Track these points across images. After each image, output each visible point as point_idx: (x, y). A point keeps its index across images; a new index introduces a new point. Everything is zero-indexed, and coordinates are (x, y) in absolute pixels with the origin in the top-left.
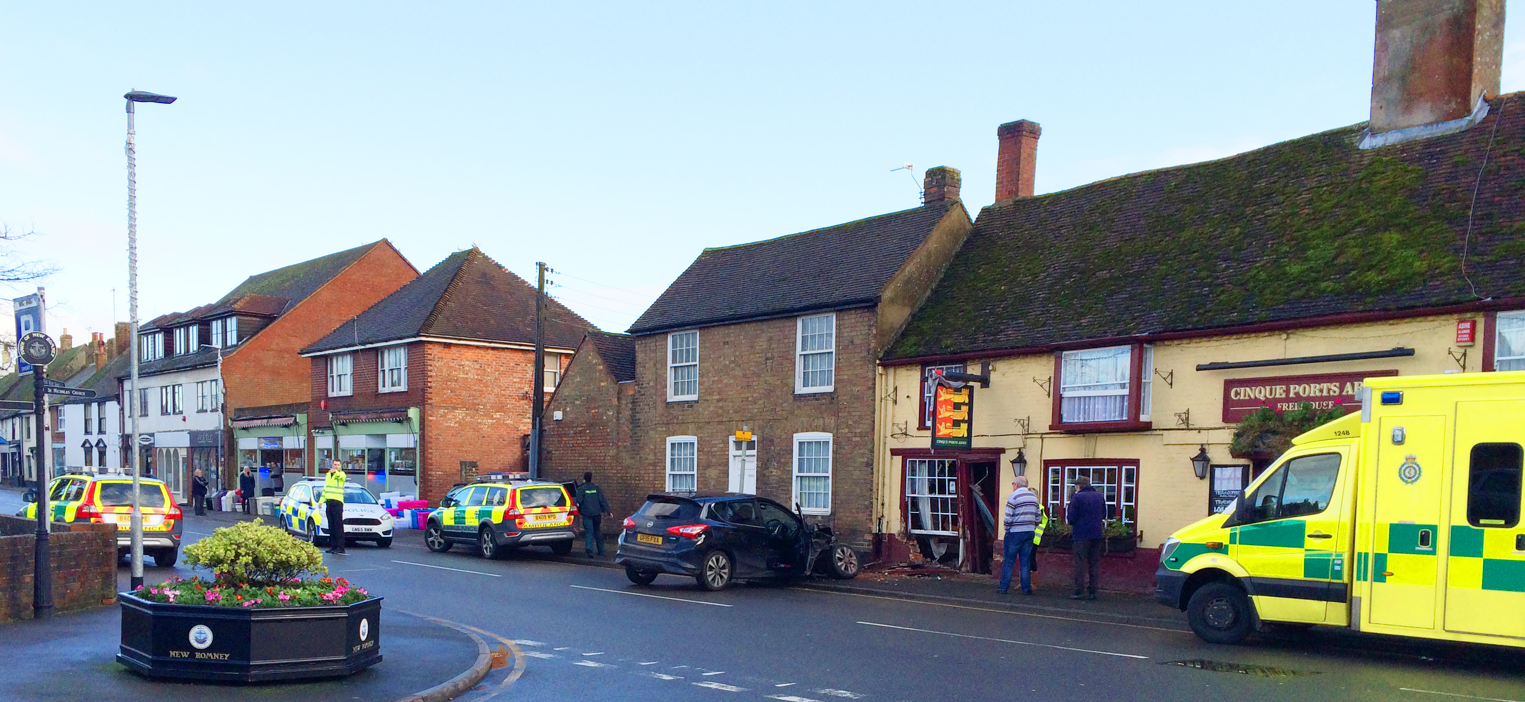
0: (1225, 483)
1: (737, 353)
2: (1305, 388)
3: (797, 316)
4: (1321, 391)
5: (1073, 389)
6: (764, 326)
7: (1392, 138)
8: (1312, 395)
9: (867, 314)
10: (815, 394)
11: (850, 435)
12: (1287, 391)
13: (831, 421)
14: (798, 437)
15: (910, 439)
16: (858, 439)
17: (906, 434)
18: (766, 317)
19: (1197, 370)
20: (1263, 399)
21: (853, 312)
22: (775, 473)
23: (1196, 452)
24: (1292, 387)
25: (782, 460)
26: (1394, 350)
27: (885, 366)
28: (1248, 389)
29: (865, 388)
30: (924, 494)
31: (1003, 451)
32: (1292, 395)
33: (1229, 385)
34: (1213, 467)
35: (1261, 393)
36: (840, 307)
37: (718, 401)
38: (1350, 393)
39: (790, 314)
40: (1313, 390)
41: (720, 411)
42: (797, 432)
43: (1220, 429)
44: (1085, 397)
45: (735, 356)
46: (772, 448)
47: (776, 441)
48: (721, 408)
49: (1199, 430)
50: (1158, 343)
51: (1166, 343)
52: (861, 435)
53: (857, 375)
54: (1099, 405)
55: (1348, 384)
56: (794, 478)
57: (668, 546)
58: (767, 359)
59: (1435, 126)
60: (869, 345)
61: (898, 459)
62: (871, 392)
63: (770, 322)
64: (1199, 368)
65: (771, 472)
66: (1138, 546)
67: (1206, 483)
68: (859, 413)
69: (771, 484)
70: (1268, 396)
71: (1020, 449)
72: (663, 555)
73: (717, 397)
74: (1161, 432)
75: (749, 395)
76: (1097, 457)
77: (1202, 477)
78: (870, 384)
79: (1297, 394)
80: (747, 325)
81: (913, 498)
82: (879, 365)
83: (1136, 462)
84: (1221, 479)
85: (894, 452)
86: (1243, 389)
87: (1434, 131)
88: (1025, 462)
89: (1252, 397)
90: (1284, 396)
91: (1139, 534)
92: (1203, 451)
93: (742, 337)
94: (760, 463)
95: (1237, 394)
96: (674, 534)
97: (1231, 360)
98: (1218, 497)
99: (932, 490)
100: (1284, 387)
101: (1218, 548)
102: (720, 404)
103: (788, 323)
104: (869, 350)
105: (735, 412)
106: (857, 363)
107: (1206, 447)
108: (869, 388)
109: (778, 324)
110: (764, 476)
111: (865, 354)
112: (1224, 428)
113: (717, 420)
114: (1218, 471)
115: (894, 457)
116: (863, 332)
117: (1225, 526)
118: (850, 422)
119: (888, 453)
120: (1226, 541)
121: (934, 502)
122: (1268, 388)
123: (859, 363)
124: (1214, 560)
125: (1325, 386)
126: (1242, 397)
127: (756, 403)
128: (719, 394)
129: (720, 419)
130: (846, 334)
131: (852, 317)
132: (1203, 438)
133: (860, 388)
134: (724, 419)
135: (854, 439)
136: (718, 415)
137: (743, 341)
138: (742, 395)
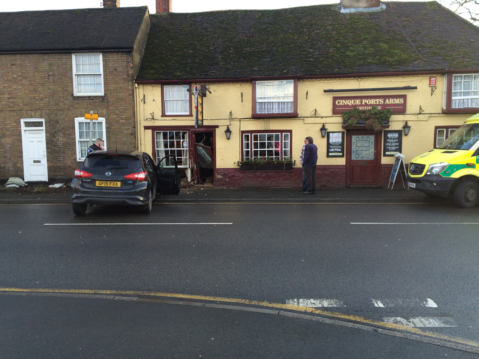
1: (23, 71)
3: (71, 53)
4: (376, 102)
5: (261, 98)
6: (46, 57)
9: (126, 56)
10: (89, 97)
11: (118, 119)
12: (361, 102)
13: (105, 111)
14: (77, 120)
16: (123, 121)
17: (153, 119)
18: (49, 52)
20: (351, 105)
21: (115, 54)
22: (61, 139)
23: (321, 126)
24: (363, 100)
25: (67, 132)
26: (404, 87)
27: (138, 84)
28: (344, 101)
29: (127, 94)
31: (217, 127)
33: (335, 99)
34: (328, 133)
35: (350, 103)
36: (105, 50)
37: (9, 98)
38: (388, 103)
39: (69, 51)
40: (372, 102)
41: (12, 105)
42: (77, 116)
43: (331, 117)
45: (22, 73)
46: (58, 126)
47: (61, 122)
48: (12, 102)
49: (322, 117)
52: (126, 119)
53: (120, 88)
56: (77, 142)
57: (126, 187)
58: (49, 76)
59: (368, 8)
60: (128, 72)
61: (149, 132)
62: (131, 97)
63: (50, 55)
64: (325, 91)
65: (58, 139)
66: (293, 167)
67: (325, 140)
68: (123, 108)
69: (58, 145)
71: (228, 126)
73: (8, 96)
74: (303, 118)
75: (36, 95)
76: (270, 129)
77: (323, 137)
78: (131, 92)
79: (366, 103)
80: (30, 55)
81: (158, 150)
82: (135, 83)
83: (290, 131)
84: (333, 138)
85: (146, 128)
86: (341, 101)
87: (368, 10)
88: (230, 132)
89: (346, 104)
90: (360, 104)
91: (293, 162)
92: (323, 126)
93: (27, 62)
94: (48, 135)
95: (339, 103)
98: (331, 145)
100: (360, 100)
102: (12, 100)
103: (64, 57)
104: (128, 75)
105: (25, 105)
106: (119, 81)
107: (325, 124)
108: (130, 95)
109: (57, 56)
110: (52, 141)
111: (126, 76)
113: (9, 109)
114: (331, 134)
115: (146, 130)
116: (124, 65)
117: (473, 155)
118: (117, 112)
119: (143, 128)
120: (474, 162)
122: (353, 100)
123: (121, 81)
124: (469, 171)
125: (377, 100)
127: (42, 100)
128: (9, 94)
129: (12, 109)
130: (110, 65)
131: (115, 56)
132: (324, 121)
133: (123, 94)
134: (15, 109)
135: (121, 121)
136: (9, 107)
137: (28, 65)
138: (30, 96)
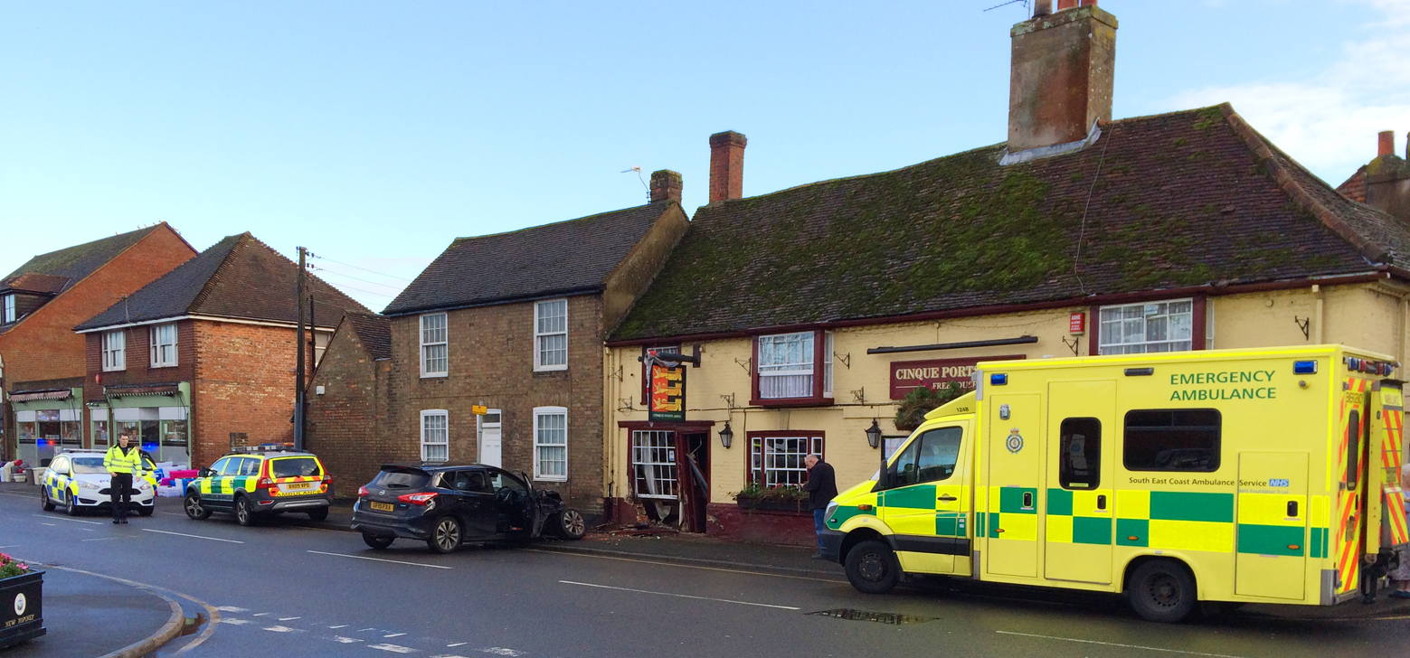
1: (481, 334)
2: (953, 370)
3: (533, 301)
4: (966, 372)
5: (769, 369)
6: (505, 310)
7: (1026, 156)
8: (959, 375)
9: (595, 300)
10: (551, 372)
11: (582, 409)
12: (940, 372)
13: (567, 397)
14: (537, 410)
15: (633, 412)
16: (589, 413)
17: (631, 408)
18: (508, 302)
19: (868, 353)
20: (921, 379)
21: (582, 298)
22: (517, 443)
23: (869, 425)
24: (944, 368)
25: (524, 432)
26: (1019, 338)
27: (612, 347)
28: (909, 370)
29: (595, 366)
30: (648, 463)
31: (713, 423)
32: (944, 376)
33: (894, 366)
34: (884, 437)
35: (919, 374)
36: (570, 293)
37: (466, 377)
39: (527, 299)
40: (959, 371)
41: (468, 387)
42: (536, 405)
43: (888, 404)
44: (778, 377)
45: (480, 337)
46: (514, 420)
47: (518, 414)
48: (469, 383)
49: (872, 406)
50: (837, 329)
51: (844, 329)
52: (592, 409)
53: (587, 356)
54: (790, 383)
57: (399, 512)
58: (508, 340)
59: (1058, 146)
60: (597, 328)
61: (625, 431)
62: (599, 370)
63: (509, 306)
64: (870, 352)
65: (514, 442)
67: (878, 451)
68: (590, 389)
69: (515, 452)
70: (925, 376)
71: (727, 422)
72: (396, 520)
73: (465, 374)
74: (841, 408)
75: (493, 372)
76: (791, 429)
77: (875, 446)
78: (599, 362)
79: (948, 375)
80: (489, 309)
81: (639, 466)
82: (606, 346)
83: (822, 433)
84: (890, 448)
85: (622, 425)
86: (905, 370)
87: (1057, 151)
88: (731, 434)
89: (913, 377)
90: (937, 376)
92: (875, 424)
93: (486, 320)
94: (504, 434)
95: (901, 374)
96: (404, 501)
97: (896, 345)
99: (655, 459)
100: (938, 369)
101: (868, 509)
102: (468, 380)
103: (526, 307)
104: (597, 333)
105: (482, 387)
106: (586, 344)
107: (878, 420)
108: (598, 367)
109: (517, 307)
110: (509, 445)
111: (594, 335)
112: (891, 404)
113: (465, 394)
114: (887, 441)
115: (622, 429)
116: (592, 316)
117: (874, 490)
118: (582, 397)
119: (616, 425)
120: (874, 504)
121: (656, 468)
122: (925, 369)
123: (589, 344)
124: (864, 520)
125: (968, 368)
126: (905, 378)
127: (499, 379)
128: (466, 371)
129: (468, 394)
130: (576, 318)
131: (582, 302)
132: (874, 412)
133: (590, 366)
135: (586, 413)
136: (466, 390)
137: (487, 323)
138: (488, 372)
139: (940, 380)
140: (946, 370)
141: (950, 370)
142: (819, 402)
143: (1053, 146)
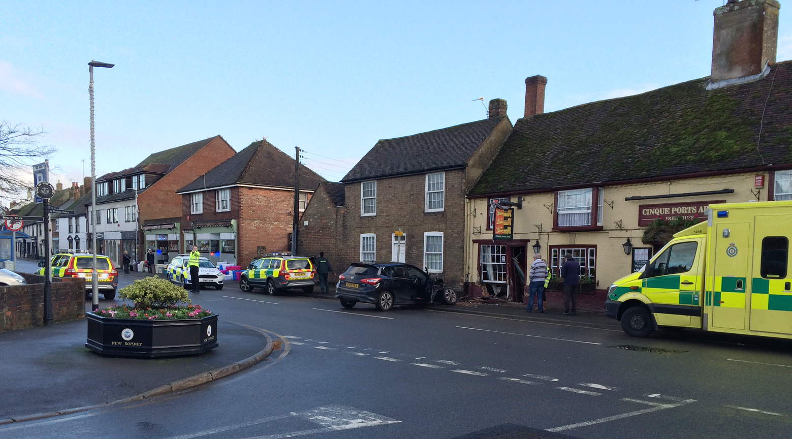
0: (640, 256)
1: (396, 192)
2: (679, 209)
3: (425, 174)
4: (687, 210)
5: (564, 210)
6: (409, 179)
7: (722, 84)
8: (683, 212)
9: (461, 173)
10: (434, 213)
11: (452, 233)
12: (671, 211)
13: (443, 227)
14: (426, 234)
15: (483, 235)
16: (456, 235)
17: (480, 232)
18: (410, 174)
19: (626, 200)
20: (658, 215)
21: (453, 171)
22: (415, 252)
23: (625, 241)
24: (673, 208)
25: (419, 246)
26: (723, 190)
27: (470, 199)
28: (651, 210)
29: (460, 209)
30: (490, 263)
31: (529, 241)
32: (673, 213)
33: (641, 208)
34: (634, 249)
35: (658, 212)
36: (447, 169)
37: (386, 216)
38: (702, 211)
39: (422, 173)
40: (683, 210)
41: (387, 221)
42: (426, 231)
43: (636, 230)
44: (569, 214)
45: (395, 194)
46: (413, 239)
47: (415, 236)
48: (388, 219)
49: (627, 230)
50: (606, 187)
51: (610, 187)
52: (458, 233)
53: (455, 203)
54: (577, 218)
55: (701, 207)
56: (424, 254)
57: (361, 288)
58: (410, 195)
59: (743, 78)
60: (461, 188)
61: (476, 245)
62: (463, 211)
63: (412, 177)
64: (627, 199)
65: (413, 252)
66: (597, 288)
67: (630, 257)
68: (456, 222)
69: (413, 257)
70: (661, 213)
71: (537, 240)
72: (359, 293)
73: (386, 214)
74: (607, 231)
75: (402, 213)
76: (576, 244)
77: (628, 254)
78: (462, 207)
79: (675, 212)
80: (400, 178)
81: (484, 265)
82: (466, 198)
83: (595, 246)
84: (638, 255)
85: (474, 241)
86: (648, 210)
87: (743, 81)
88: (540, 246)
89: (653, 213)
90: (669, 213)
91: (597, 282)
92: (629, 241)
93: (398, 184)
94: (407, 247)
95: (645, 212)
96: (364, 283)
97: (642, 195)
98: (636, 264)
99: (493, 261)
100: (669, 209)
101: (636, 289)
102: (388, 218)
103: (420, 177)
104: (461, 191)
105: (395, 222)
106: (455, 197)
107: (630, 239)
108: (462, 210)
109: (416, 177)
110: (409, 253)
111: (460, 192)
112: (639, 229)
113: (385, 225)
114: (636, 250)
115: (474, 244)
116: (459, 182)
117: (640, 278)
118: (452, 227)
119: (471, 242)
120: (640, 286)
121: (494, 266)
122: (661, 209)
123: (457, 197)
124: (634, 295)
125: (689, 208)
126: (648, 214)
127: (405, 217)
128: (386, 212)
129: (387, 225)
130: (450, 183)
131: (453, 174)
132: (629, 234)
133: (457, 209)
134: (389, 225)
135: (454, 235)
136: (386, 223)
137: (399, 186)
138: (398, 213)
139: (671, 215)
140: (674, 210)
141: (677, 210)
142: (594, 228)
143: (739, 78)
